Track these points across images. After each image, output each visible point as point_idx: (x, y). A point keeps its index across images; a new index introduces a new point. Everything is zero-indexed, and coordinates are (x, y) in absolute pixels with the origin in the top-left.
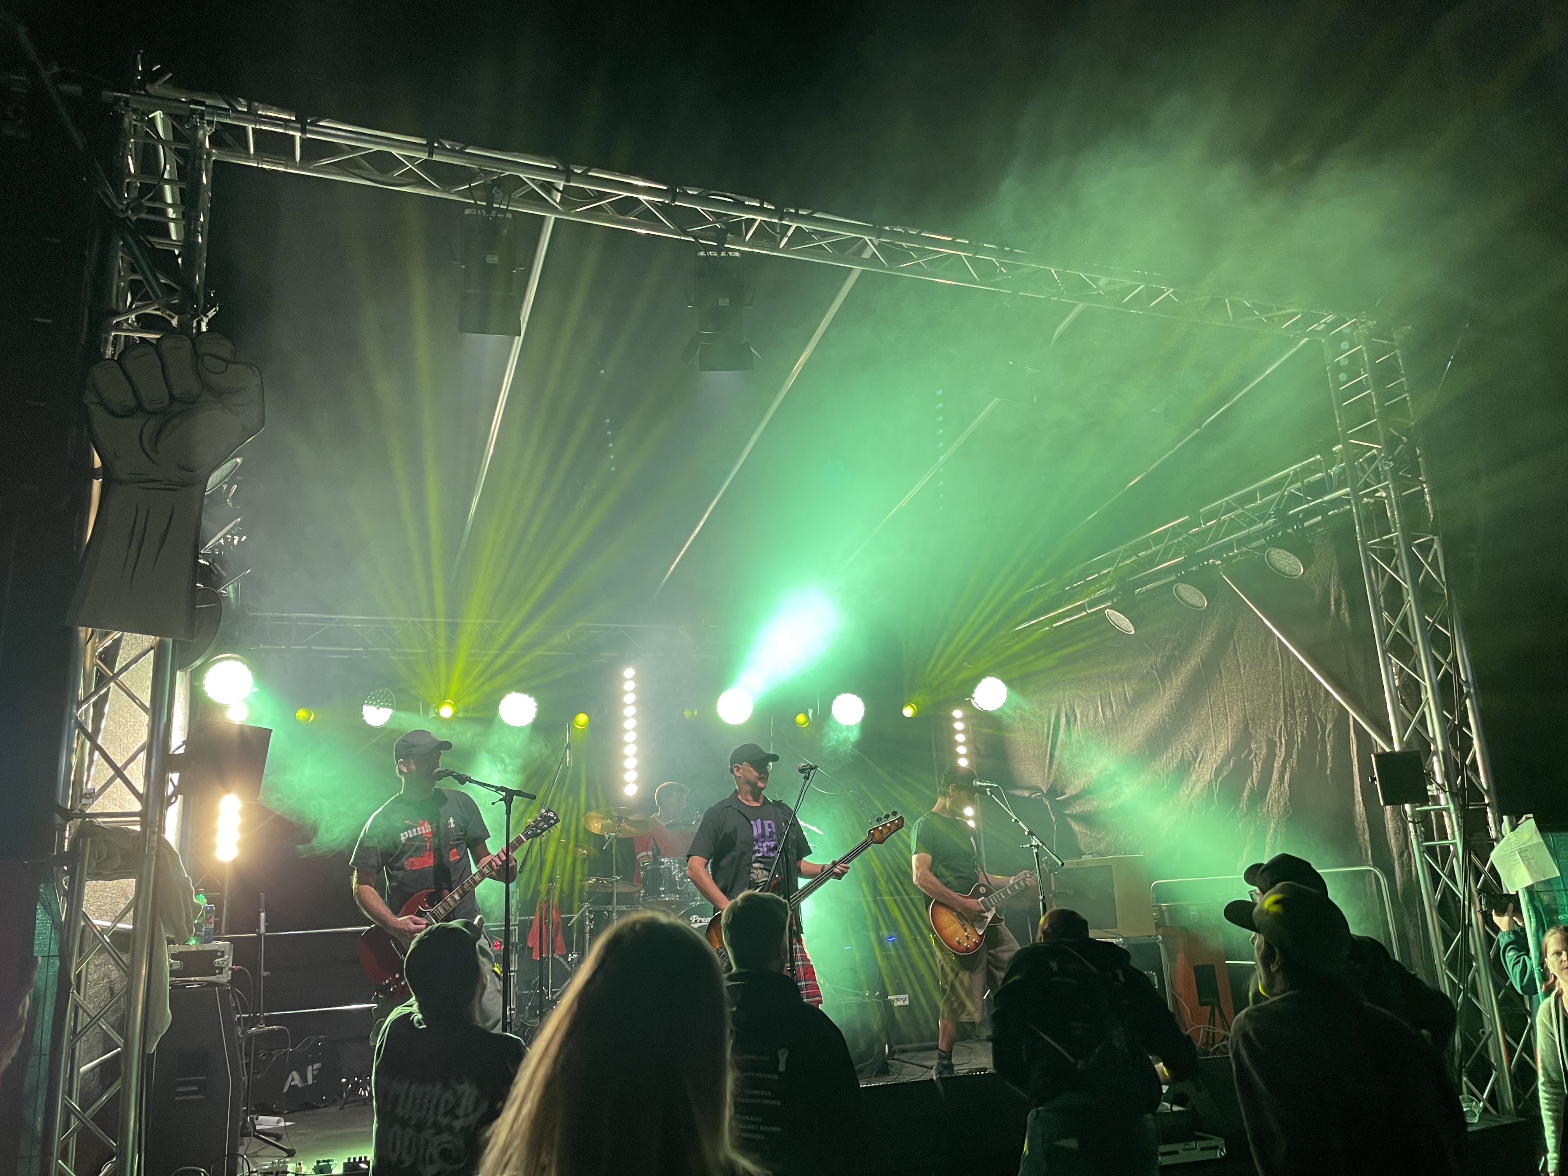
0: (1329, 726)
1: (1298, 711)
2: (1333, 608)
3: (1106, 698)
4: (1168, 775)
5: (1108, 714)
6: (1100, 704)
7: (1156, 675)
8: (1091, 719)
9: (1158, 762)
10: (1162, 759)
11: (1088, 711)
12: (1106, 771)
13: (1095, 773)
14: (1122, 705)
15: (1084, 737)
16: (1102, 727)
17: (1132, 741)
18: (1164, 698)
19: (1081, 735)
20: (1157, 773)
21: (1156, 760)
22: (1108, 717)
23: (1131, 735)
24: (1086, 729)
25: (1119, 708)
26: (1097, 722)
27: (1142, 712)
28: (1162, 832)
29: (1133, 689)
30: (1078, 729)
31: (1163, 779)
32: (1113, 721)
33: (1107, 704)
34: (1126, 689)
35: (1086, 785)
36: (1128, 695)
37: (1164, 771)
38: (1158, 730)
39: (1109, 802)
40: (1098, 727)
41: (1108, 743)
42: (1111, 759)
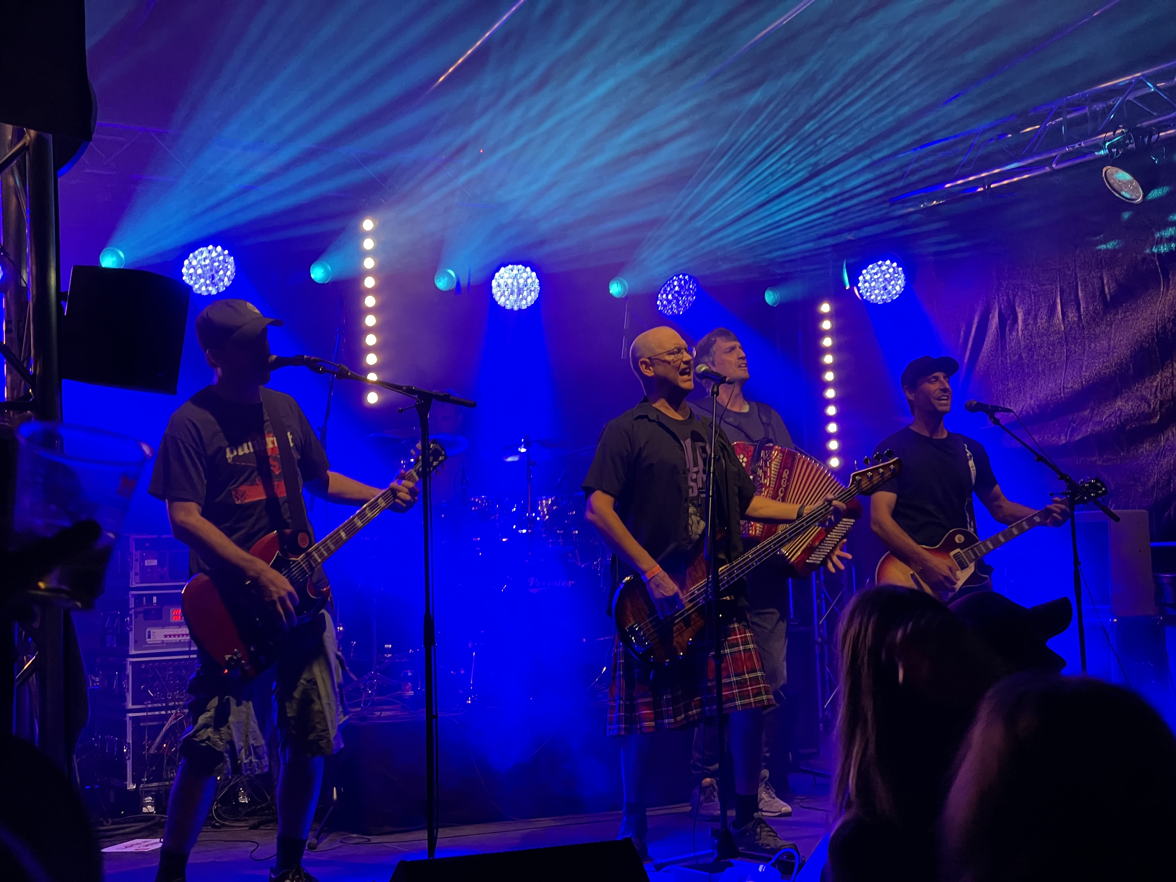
3: (1070, 294)
4: (1162, 404)
5: (1071, 315)
6: (1059, 301)
7: (1157, 264)
8: (1042, 322)
9: (1147, 384)
10: (1154, 380)
11: (1039, 310)
12: (1060, 394)
13: (1041, 396)
14: (1095, 304)
15: (1026, 346)
16: (1059, 333)
17: (1108, 354)
18: (1167, 296)
19: (1022, 343)
20: (1143, 399)
21: (1145, 382)
22: (1070, 319)
23: (1107, 345)
24: (1031, 336)
25: (1091, 308)
26: (1051, 325)
27: (1128, 313)
28: (1149, 480)
29: (1117, 281)
30: (1017, 335)
31: (1154, 408)
32: (1078, 326)
33: (1071, 301)
34: (1105, 281)
35: (1024, 413)
36: (1106, 288)
37: (1156, 397)
38: (1153, 340)
39: (1060, 437)
40: (1052, 333)
41: (1067, 356)
42: (1069, 378)
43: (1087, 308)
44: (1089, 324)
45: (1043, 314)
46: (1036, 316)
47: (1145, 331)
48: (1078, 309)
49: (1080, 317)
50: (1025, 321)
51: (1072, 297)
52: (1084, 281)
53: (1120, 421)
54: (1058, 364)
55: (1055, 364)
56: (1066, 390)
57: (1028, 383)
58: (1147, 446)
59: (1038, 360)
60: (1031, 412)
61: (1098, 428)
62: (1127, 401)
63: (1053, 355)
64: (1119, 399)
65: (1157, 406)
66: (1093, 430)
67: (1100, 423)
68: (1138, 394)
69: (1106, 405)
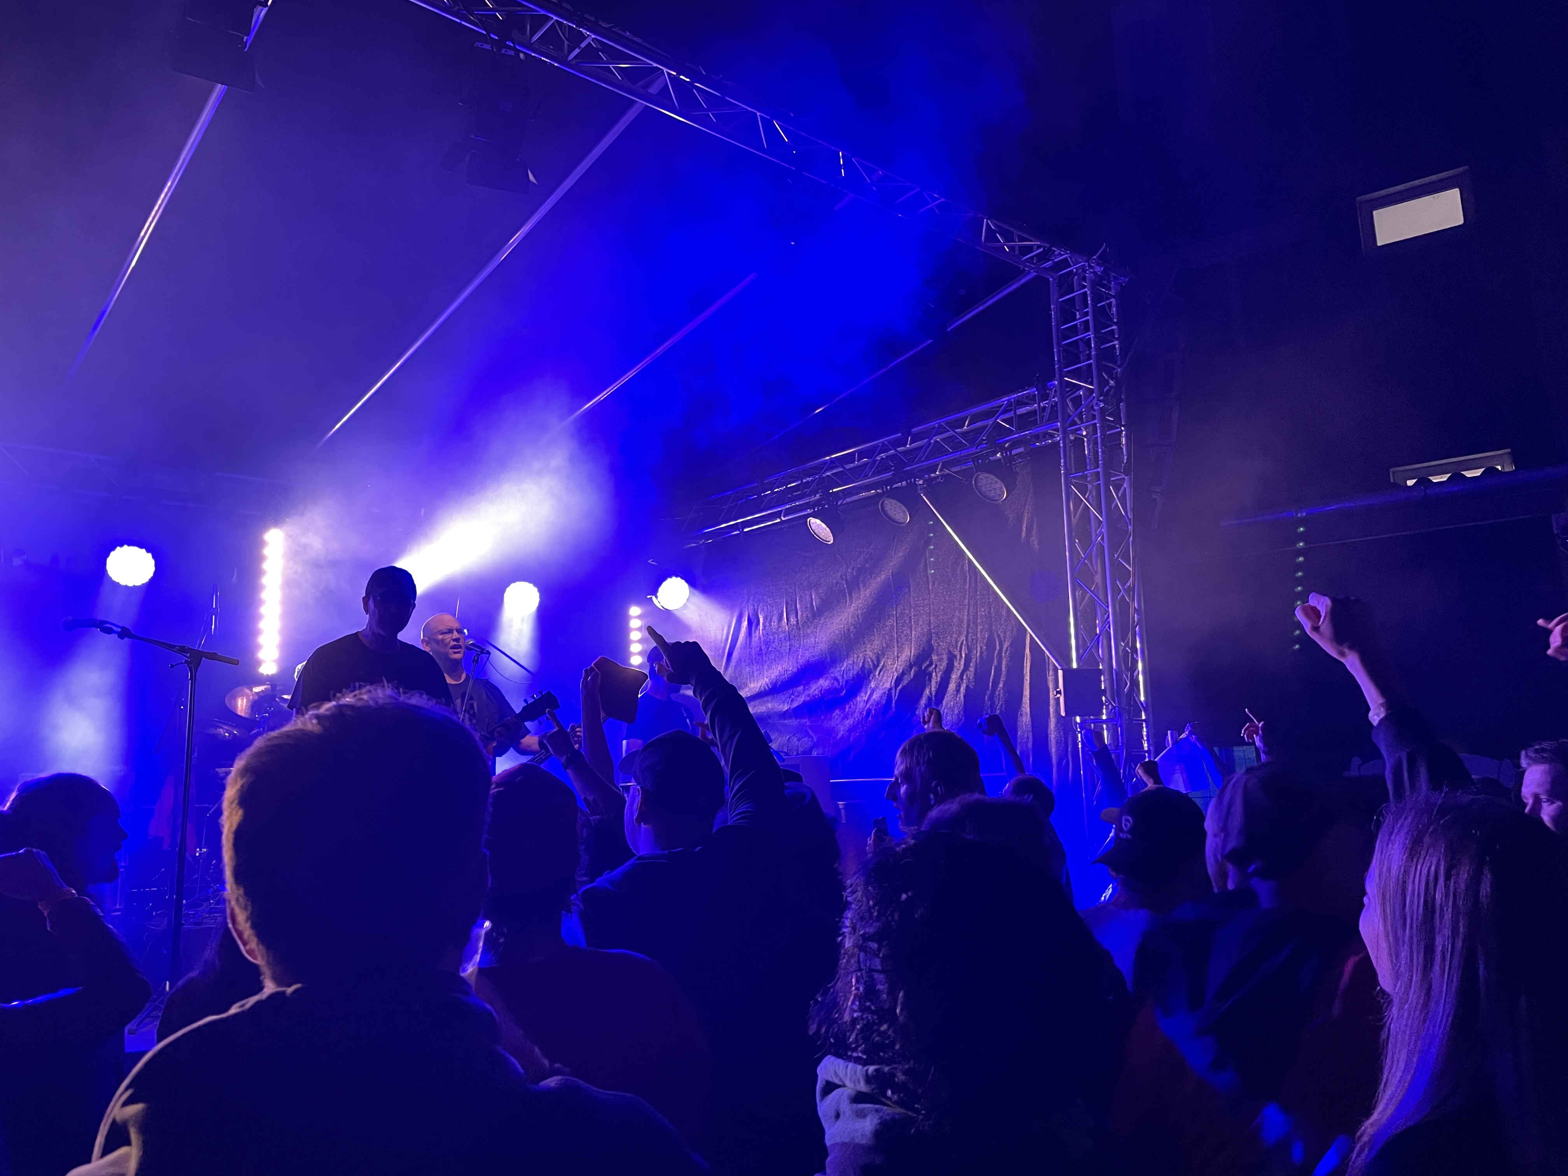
0: (1006, 645)
1: (980, 628)
2: (1024, 534)
3: (791, 605)
4: (847, 681)
5: (792, 620)
6: (785, 610)
7: (845, 586)
8: (774, 624)
9: (838, 669)
10: (842, 666)
11: (772, 616)
12: (784, 675)
13: (773, 676)
14: (807, 612)
15: (764, 641)
16: (785, 632)
17: (814, 647)
18: (850, 608)
19: (762, 639)
20: (836, 679)
21: (836, 667)
22: (791, 623)
23: (814, 642)
24: (767, 634)
25: (804, 615)
26: (780, 627)
27: (827, 620)
28: (837, 735)
29: (820, 598)
30: (759, 633)
31: (842, 685)
32: (797, 628)
33: (792, 610)
34: (813, 597)
35: (762, 688)
36: (814, 603)
37: (843, 677)
38: (841, 638)
39: (784, 705)
40: (780, 632)
41: (789, 649)
42: (790, 663)
43: (802, 615)
44: (803, 627)
45: (775, 619)
46: (771, 620)
47: (837, 632)
48: (797, 616)
49: (797, 621)
50: (763, 624)
51: (793, 608)
52: (801, 597)
53: (821, 694)
54: (784, 654)
55: (782, 653)
56: (788, 673)
57: (766, 667)
58: (837, 712)
59: (771, 651)
60: (767, 688)
61: (808, 699)
62: (826, 680)
63: (781, 647)
64: (821, 679)
65: (844, 684)
66: (804, 700)
67: (809, 695)
68: (833, 675)
69: (813, 683)
